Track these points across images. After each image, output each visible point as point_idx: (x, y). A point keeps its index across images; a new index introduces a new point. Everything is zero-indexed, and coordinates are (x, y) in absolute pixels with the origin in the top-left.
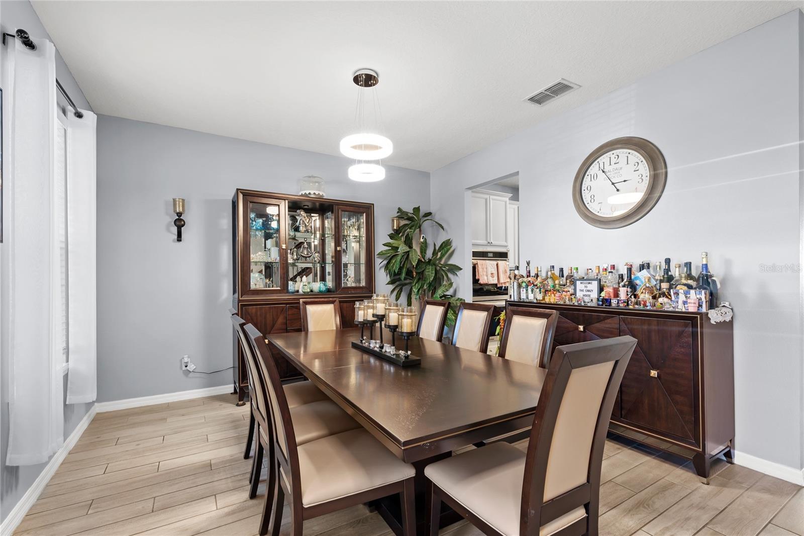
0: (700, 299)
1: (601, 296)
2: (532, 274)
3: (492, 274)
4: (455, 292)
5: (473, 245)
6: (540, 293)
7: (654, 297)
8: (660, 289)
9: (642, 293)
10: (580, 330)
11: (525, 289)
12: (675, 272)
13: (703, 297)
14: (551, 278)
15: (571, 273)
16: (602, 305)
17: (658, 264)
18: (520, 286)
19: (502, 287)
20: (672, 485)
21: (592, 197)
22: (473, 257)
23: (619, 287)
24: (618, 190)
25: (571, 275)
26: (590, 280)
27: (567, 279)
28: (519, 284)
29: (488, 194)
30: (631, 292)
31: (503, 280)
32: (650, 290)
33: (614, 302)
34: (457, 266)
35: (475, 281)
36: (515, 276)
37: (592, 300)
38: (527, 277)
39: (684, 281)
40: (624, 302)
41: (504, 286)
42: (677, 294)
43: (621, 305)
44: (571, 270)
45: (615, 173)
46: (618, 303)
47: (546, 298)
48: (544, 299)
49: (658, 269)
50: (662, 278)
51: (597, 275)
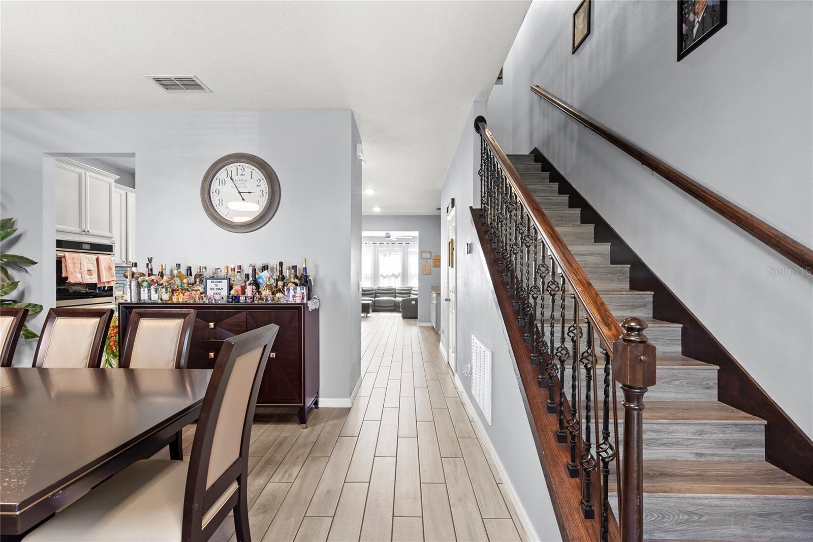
0: (303, 293)
1: (230, 294)
2: (156, 272)
3: (89, 271)
4: (22, 295)
5: (57, 231)
6: (167, 293)
7: (273, 293)
8: (276, 287)
9: (264, 290)
10: (211, 327)
11: (146, 289)
12: (286, 273)
13: (305, 291)
14: (178, 276)
15: (200, 272)
16: (232, 302)
17: (275, 266)
18: (139, 285)
19: (104, 287)
20: (286, 438)
21: (221, 200)
22: (57, 247)
23: (246, 285)
24: (243, 199)
25: (200, 273)
26: (220, 279)
27: (195, 278)
28: (139, 283)
29: (82, 168)
30: (256, 289)
31: (106, 278)
32: (269, 287)
33: (242, 299)
34: (27, 259)
35: (61, 280)
36: (133, 274)
37: (222, 298)
38: (149, 276)
39: (292, 280)
40: (251, 298)
41: (107, 286)
42: (288, 290)
43: (249, 301)
44: (200, 269)
45: (242, 184)
46: (246, 299)
47: (173, 297)
48: (171, 298)
49: (275, 270)
50: (277, 278)
51: (227, 274)
